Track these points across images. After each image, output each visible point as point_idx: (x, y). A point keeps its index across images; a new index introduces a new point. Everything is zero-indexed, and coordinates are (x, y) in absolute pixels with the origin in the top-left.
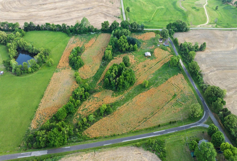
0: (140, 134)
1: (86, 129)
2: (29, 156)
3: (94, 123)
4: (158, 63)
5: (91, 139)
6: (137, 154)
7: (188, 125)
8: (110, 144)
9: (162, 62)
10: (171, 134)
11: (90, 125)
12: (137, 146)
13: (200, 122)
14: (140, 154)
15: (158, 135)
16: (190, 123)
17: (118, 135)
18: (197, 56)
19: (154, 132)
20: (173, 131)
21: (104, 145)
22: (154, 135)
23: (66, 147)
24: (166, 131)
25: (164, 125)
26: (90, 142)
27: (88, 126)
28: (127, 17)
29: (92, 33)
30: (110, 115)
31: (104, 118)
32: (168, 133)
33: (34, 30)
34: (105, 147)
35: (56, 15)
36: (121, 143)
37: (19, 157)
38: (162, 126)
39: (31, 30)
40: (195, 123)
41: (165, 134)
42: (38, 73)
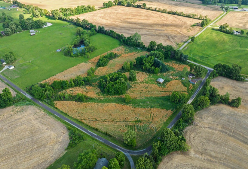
0: (80, 125)
1: (59, 100)
2: (25, 95)
3: (66, 100)
4: (163, 92)
5: (54, 107)
6: (63, 132)
7: (117, 146)
8: (58, 116)
9: (167, 93)
10: (97, 140)
11: (63, 100)
12: (69, 129)
13: (129, 152)
14: (64, 134)
15: (88, 134)
16: (120, 146)
17: (69, 116)
18: (217, 107)
19: (89, 131)
20: (101, 140)
21: (55, 115)
22: (86, 132)
23: (40, 102)
24: (97, 137)
25: (101, 133)
26: (52, 108)
27: (61, 100)
28: (187, 46)
29: (139, 48)
30: (80, 103)
31: (74, 102)
32: (97, 138)
33: (103, 33)
34: (54, 116)
35: (130, 28)
36: (63, 121)
37: (21, 92)
38: (99, 132)
39: (101, 33)
40: (124, 149)
41: (94, 137)
42: (76, 59)
